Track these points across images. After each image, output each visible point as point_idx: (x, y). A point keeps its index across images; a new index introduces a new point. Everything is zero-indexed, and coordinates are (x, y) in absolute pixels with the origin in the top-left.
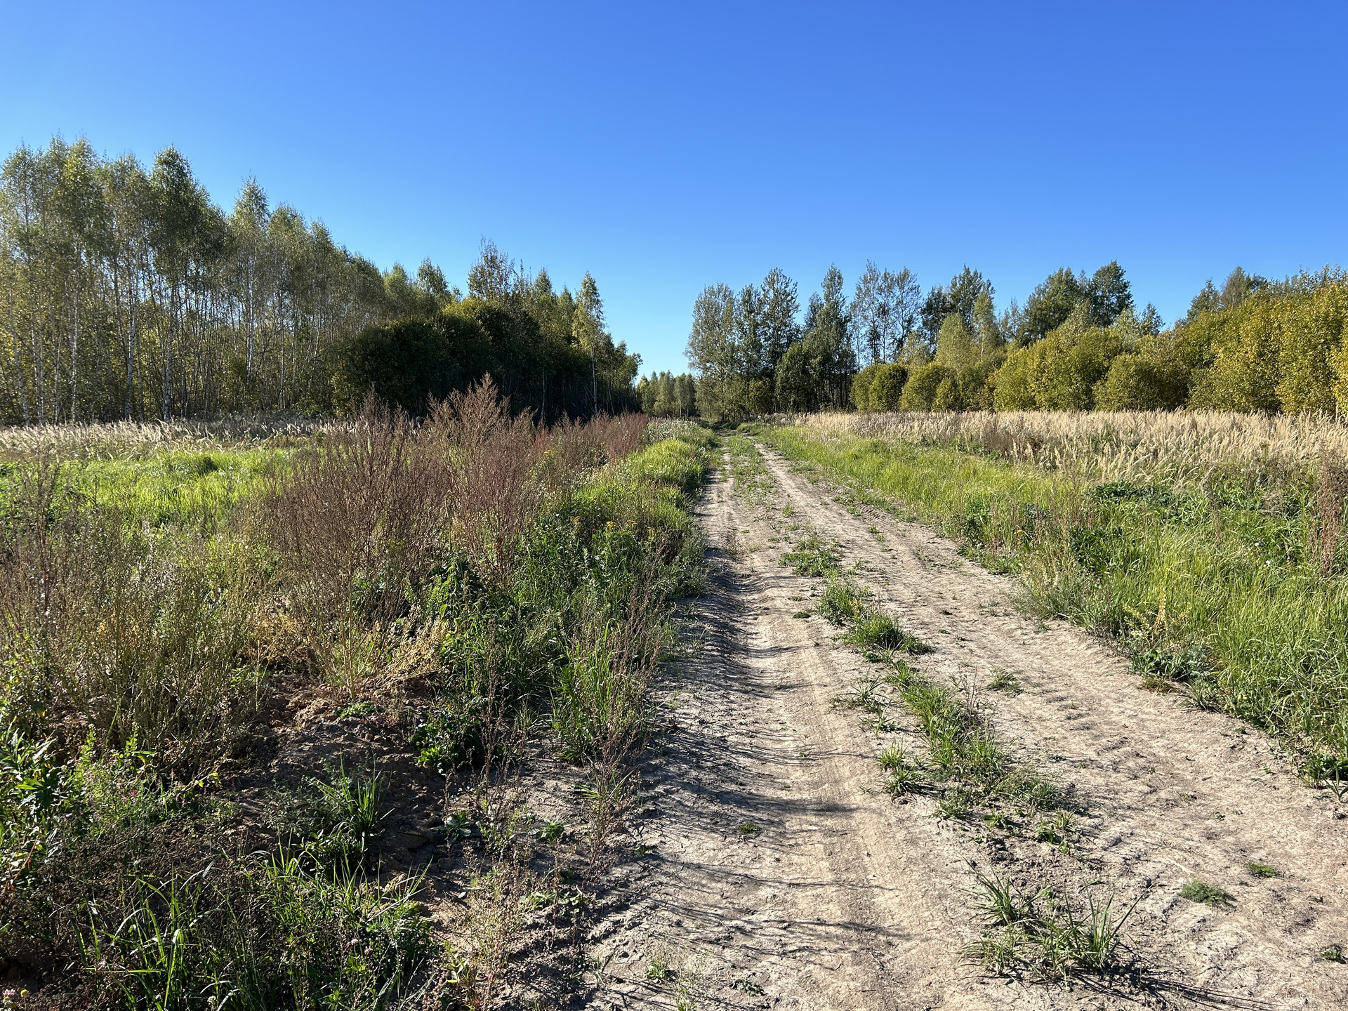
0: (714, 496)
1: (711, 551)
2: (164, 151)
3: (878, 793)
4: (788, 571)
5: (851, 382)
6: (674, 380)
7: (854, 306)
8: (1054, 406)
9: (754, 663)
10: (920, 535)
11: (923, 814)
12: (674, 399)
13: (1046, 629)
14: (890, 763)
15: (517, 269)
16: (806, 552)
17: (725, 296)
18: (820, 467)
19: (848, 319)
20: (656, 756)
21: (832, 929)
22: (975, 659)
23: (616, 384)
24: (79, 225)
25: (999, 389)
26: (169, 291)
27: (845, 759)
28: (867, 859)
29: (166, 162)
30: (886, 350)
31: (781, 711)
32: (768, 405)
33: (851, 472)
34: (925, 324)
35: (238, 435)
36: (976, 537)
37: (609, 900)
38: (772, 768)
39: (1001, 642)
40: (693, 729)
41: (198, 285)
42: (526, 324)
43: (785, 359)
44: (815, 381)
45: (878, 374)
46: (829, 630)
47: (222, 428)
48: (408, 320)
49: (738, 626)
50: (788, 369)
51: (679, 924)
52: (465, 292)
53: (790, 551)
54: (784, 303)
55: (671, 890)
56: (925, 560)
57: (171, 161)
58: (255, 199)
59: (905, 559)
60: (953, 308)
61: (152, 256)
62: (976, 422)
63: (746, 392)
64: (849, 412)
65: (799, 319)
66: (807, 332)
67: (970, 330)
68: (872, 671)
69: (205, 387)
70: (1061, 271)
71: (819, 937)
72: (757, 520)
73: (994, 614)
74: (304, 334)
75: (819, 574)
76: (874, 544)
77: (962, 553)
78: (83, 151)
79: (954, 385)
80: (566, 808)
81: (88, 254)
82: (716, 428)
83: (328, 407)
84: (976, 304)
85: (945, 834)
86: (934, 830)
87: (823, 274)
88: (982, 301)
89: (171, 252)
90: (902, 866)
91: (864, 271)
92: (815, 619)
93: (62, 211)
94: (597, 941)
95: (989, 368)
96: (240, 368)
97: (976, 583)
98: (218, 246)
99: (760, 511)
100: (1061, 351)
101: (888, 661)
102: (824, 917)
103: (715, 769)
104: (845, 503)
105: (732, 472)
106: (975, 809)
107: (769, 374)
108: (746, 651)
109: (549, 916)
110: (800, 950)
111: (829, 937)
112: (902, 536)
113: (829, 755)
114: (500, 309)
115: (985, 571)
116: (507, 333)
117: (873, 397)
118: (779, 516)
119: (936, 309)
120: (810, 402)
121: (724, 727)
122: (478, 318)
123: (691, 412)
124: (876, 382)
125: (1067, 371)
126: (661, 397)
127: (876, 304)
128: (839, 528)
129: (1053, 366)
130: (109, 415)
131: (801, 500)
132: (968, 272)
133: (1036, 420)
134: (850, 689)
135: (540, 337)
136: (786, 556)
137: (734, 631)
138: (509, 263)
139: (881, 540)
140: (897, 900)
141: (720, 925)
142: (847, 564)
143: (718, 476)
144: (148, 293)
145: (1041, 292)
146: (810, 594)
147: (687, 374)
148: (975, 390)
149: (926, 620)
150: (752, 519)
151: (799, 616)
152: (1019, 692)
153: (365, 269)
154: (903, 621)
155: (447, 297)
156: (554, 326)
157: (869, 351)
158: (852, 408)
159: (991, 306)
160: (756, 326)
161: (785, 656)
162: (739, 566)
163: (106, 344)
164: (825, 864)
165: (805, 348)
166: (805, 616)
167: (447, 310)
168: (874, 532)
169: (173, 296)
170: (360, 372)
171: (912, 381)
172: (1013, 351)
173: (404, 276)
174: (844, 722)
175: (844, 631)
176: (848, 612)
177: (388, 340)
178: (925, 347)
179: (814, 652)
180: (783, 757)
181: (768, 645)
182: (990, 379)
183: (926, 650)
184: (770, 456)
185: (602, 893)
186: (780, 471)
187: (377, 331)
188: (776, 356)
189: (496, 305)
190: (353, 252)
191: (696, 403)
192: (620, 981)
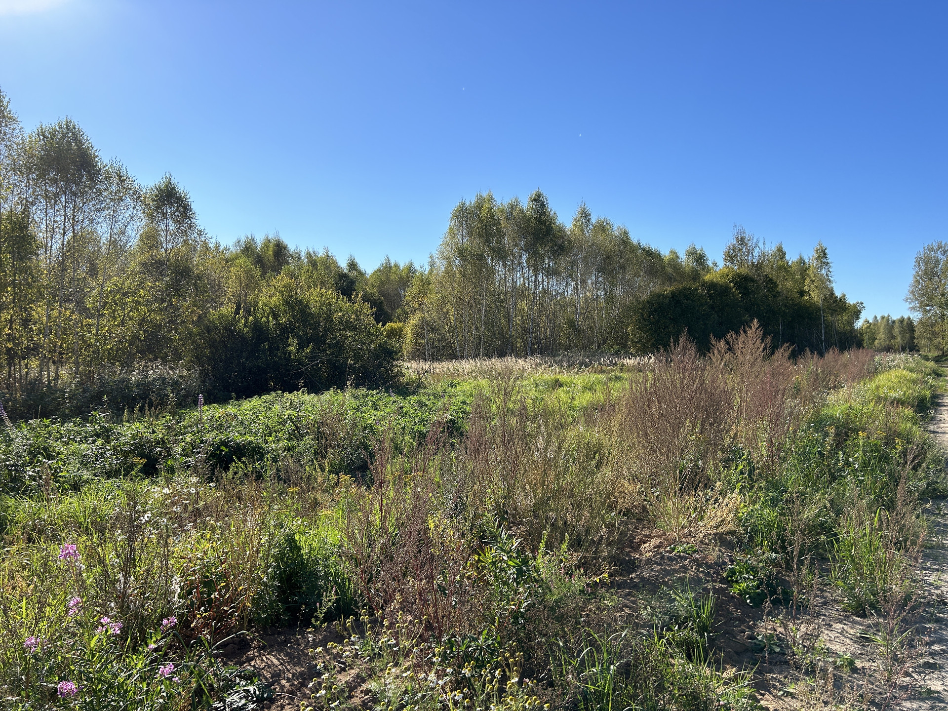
2: (533, 193)
6: (894, 322)
12: (894, 337)
15: (761, 245)
17: (944, 251)
20: (929, 621)
23: (840, 327)
24: (488, 241)
26: (533, 278)
29: (535, 200)
35: (571, 365)
41: (551, 273)
42: (767, 283)
47: (561, 362)
48: (681, 286)
52: (721, 264)
57: (538, 199)
58: (585, 215)
61: (525, 257)
69: (551, 336)
74: (610, 299)
78: (491, 199)
80: (854, 647)
81: (492, 259)
82: (937, 361)
83: (624, 346)
89: (536, 253)
93: (480, 235)
96: (571, 323)
98: (562, 248)
114: (747, 274)
116: (752, 291)
122: (731, 282)
123: (911, 347)
126: (881, 335)
130: (501, 354)
135: (778, 293)
138: (755, 241)
144: (522, 279)
147: (906, 317)
153: (650, 254)
155: (708, 270)
156: (789, 284)
163: (499, 311)
167: (707, 278)
169: (535, 280)
170: (647, 323)
173: (678, 257)
177: (667, 301)
187: (659, 295)
189: (744, 271)
190: (644, 244)
191: (915, 341)
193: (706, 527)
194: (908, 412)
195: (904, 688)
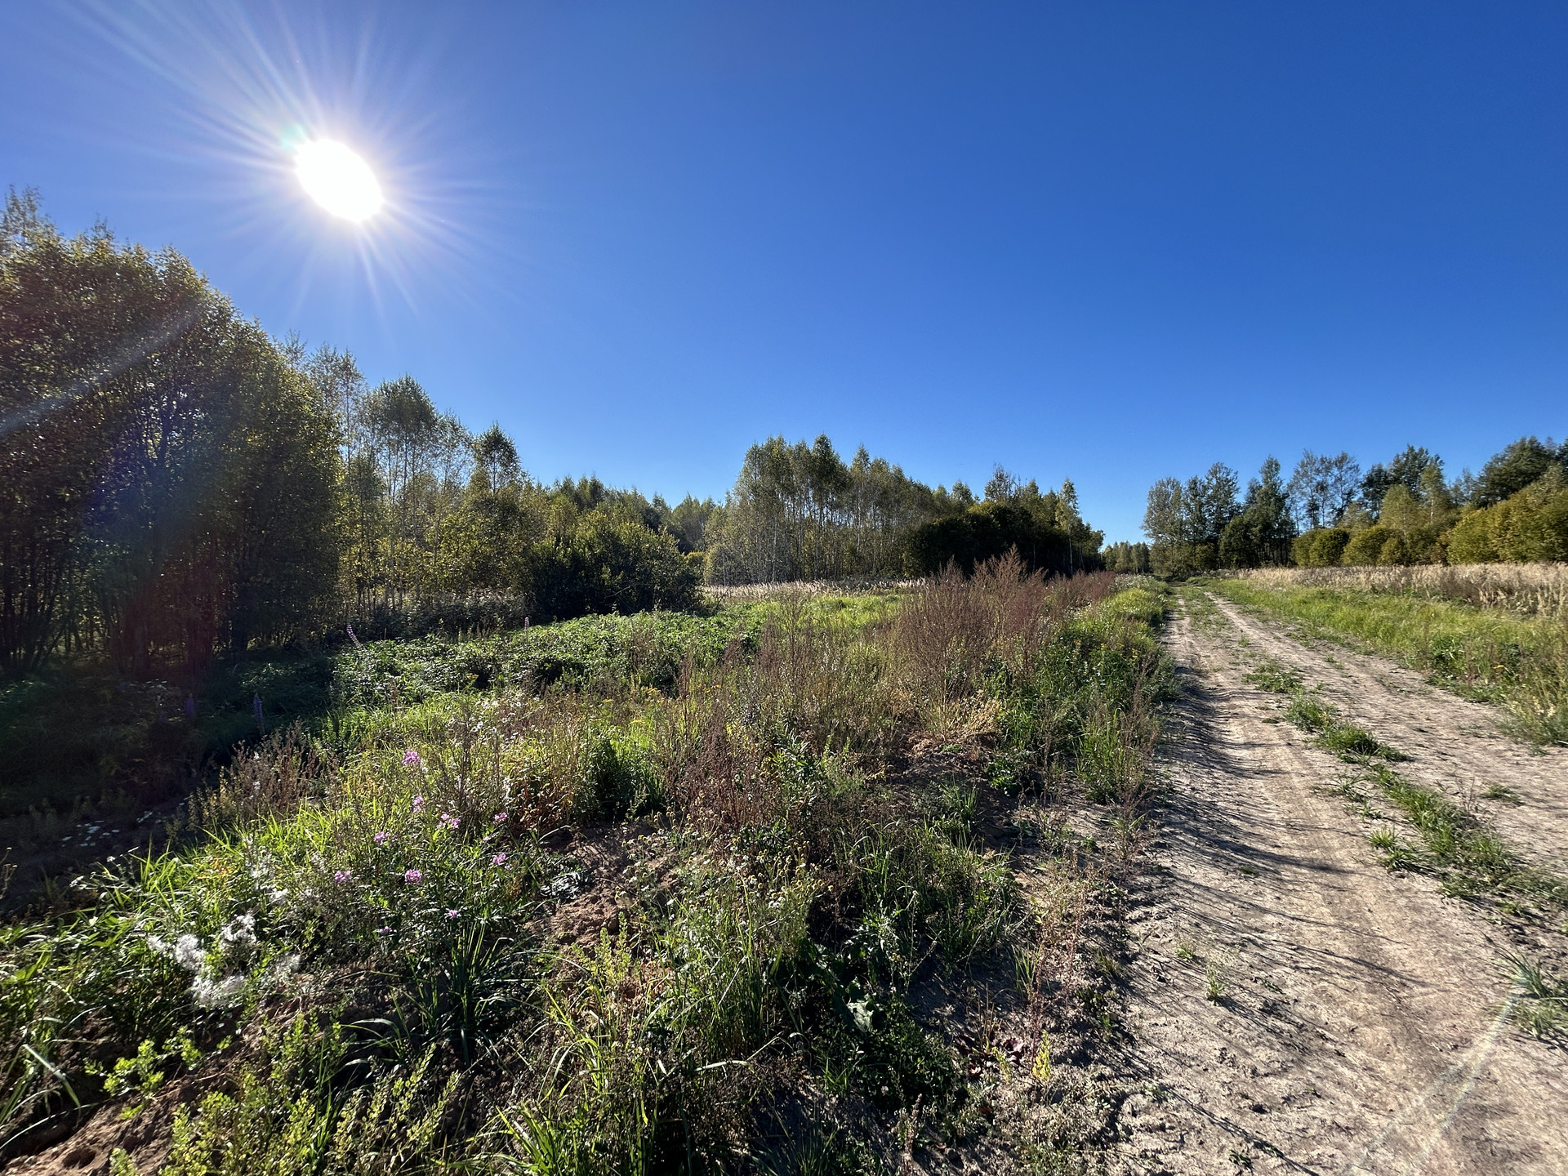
0: (1175, 629)
1: (1180, 670)
2: (818, 436)
3: (1372, 865)
4: (1251, 688)
5: (1290, 544)
6: (1131, 547)
7: (1290, 487)
8: (1524, 559)
9: (1229, 752)
10: (1381, 666)
11: (1424, 889)
12: (1131, 561)
13: (1545, 753)
14: (1380, 843)
15: (1016, 481)
16: (1267, 674)
17: (1173, 486)
18: (1268, 610)
19: (1286, 496)
20: (1160, 807)
21: (1341, 960)
22: (1461, 771)
23: (1086, 552)
24: (778, 479)
25: (1453, 545)
26: (819, 511)
27: (1333, 834)
28: (1369, 914)
29: (820, 442)
30: (1326, 518)
31: (1263, 790)
32: (1213, 563)
33: (1300, 614)
34: (1366, 495)
35: (853, 588)
36: (1445, 670)
37: (1139, 896)
38: (1261, 830)
39: (1489, 760)
40: (1187, 793)
41: (834, 507)
42: (1023, 515)
43: (1228, 529)
44: (1256, 544)
45: (1318, 537)
46: (1298, 735)
47: (844, 585)
48: (948, 518)
49: (1212, 724)
50: (1231, 536)
51: (1197, 925)
52: (983, 498)
53: (1251, 673)
54: (1225, 488)
55: (1187, 901)
56: (1391, 687)
57: (823, 442)
58: (863, 455)
59: (1368, 684)
60: (1397, 481)
61: (811, 493)
62: (1431, 573)
63: (1193, 554)
64: (1290, 567)
65: (1240, 498)
66: (1247, 508)
67: (1417, 497)
68: (1350, 770)
69: (835, 562)
70: (1523, 440)
71: (1330, 963)
72: (1216, 648)
73: (1476, 735)
74: (887, 529)
75: (1282, 691)
76: (1332, 670)
77: (1431, 682)
78: (781, 442)
79: (1401, 543)
80: (1096, 830)
81: (782, 494)
82: (1168, 580)
83: (900, 571)
84: (1423, 477)
85: (1450, 909)
86: (1439, 904)
87: (1261, 463)
88: (1430, 473)
89: (820, 489)
90: (1408, 926)
91: (1301, 458)
92: (1284, 725)
93: (771, 474)
94: (1133, 922)
95: (1440, 529)
96: (853, 551)
97: (1450, 708)
98: (844, 484)
99: (1218, 642)
100: (1529, 510)
101: (1365, 764)
102: (1332, 949)
103: (1210, 823)
104: (1297, 638)
105: (1187, 613)
106: (1482, 894)
107: (1213, 540)
108: (1223, 744)
109: (1096, 897)
110: (1312, 969)
111: (1340, 966)
112: (1362, 666)
113: (1317, 829)
114: (1006, 507)
115: (1460, 700)
116: (1010, 521)
117: (1314, 556)
118: (1235, 646)
119: (1377, 484)
120: (1251, 559)
121: (1213, 795)
122: (991, 513)
123: (1146, 569)
124: (1316, 544)
125: (1538, 527)
126: (1121, 559)
127: (1315, 482)
128: (1295, 657)
129: (1520, 524)
130: (791, 579)
131: (1253, 635)
132: (1412, 449)
133: (1502, 572)
134: (1328, 781)
135: (1032, 523)
136: (1248, 676)
137: (1208, 727)
138: (1012, 477)
139: (1340, 668)
140: (1407, 952)
141: (1233, 934)
142: (1310, 684)
143: (1176, 615)
144: (809, 512)
145: (1497, 460)
146: (1276, 705)
147: (1141, 543)
148: (1424, 547)
149: (1399, 734)
150: (1210, 647)
151: (1268, 721)
152: (1520, 804)
153: (922, 490)
154: (1376, 733)
155: (971, 503)
156: (1042, 515)
157: (1308, 520)
158: (1294, 565)
159: (1440, 476)
160: (1201, 505)
161: (1259, 751)
162: (1206, 681)
163: (789, 540)
164: (1325, 910)
165: (1246, 520)
166: (1275, 721)
167: (971, 510)
168: (1330, 661)
169: (821, 513)
170: (919, 550)
171: (1354, 541)
172: (1467, 512)
173: (945, 492)
174: (1326, 806)
175: (1315, 736)
176: (1318, 723)
177: (937, 530)
178: (1368, 513)
179: (1287, 750)
180: (1270, 824)
181: (1242, 740)
182: (1442, 538)
183: (1404, 759)
184: (1219, 602)
185: (1132, 891)
186: (1231, 613)
187: (929, 526)
188: (1219, 526)
189: (1003, 504)
190: (915, 480)
191: (1149, 564)
192: (1156, 953)
193: (969, 730)
194: (1143, 625)
195: (1138, 865)
